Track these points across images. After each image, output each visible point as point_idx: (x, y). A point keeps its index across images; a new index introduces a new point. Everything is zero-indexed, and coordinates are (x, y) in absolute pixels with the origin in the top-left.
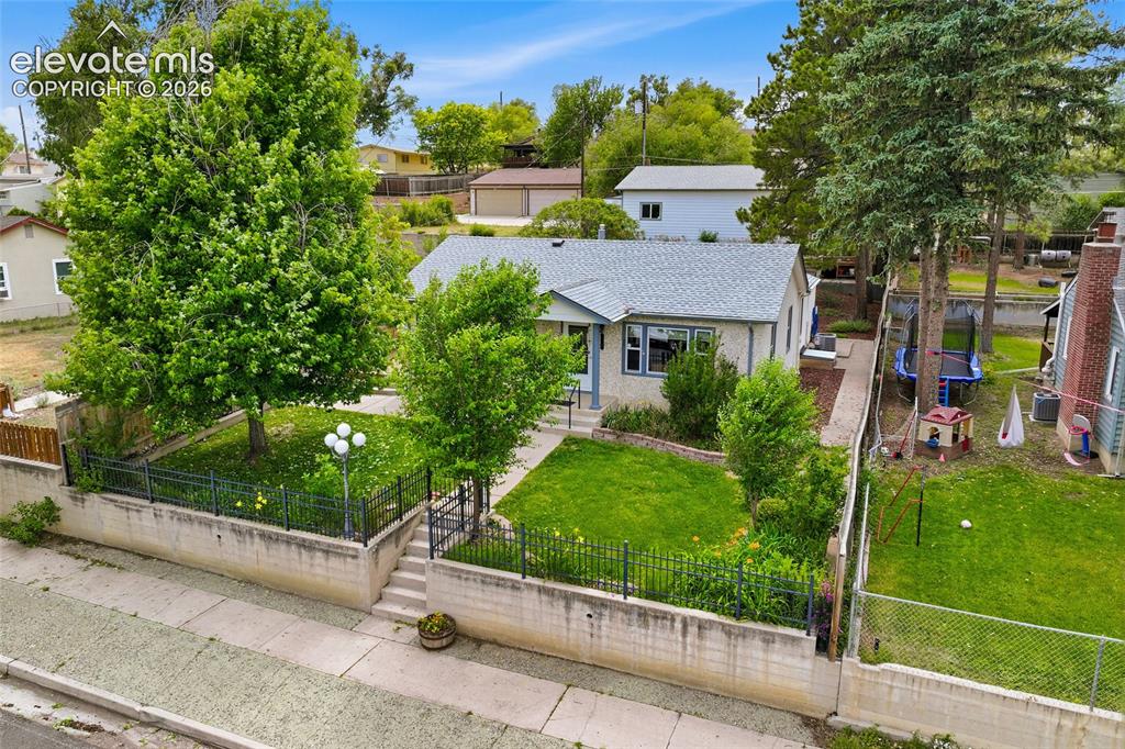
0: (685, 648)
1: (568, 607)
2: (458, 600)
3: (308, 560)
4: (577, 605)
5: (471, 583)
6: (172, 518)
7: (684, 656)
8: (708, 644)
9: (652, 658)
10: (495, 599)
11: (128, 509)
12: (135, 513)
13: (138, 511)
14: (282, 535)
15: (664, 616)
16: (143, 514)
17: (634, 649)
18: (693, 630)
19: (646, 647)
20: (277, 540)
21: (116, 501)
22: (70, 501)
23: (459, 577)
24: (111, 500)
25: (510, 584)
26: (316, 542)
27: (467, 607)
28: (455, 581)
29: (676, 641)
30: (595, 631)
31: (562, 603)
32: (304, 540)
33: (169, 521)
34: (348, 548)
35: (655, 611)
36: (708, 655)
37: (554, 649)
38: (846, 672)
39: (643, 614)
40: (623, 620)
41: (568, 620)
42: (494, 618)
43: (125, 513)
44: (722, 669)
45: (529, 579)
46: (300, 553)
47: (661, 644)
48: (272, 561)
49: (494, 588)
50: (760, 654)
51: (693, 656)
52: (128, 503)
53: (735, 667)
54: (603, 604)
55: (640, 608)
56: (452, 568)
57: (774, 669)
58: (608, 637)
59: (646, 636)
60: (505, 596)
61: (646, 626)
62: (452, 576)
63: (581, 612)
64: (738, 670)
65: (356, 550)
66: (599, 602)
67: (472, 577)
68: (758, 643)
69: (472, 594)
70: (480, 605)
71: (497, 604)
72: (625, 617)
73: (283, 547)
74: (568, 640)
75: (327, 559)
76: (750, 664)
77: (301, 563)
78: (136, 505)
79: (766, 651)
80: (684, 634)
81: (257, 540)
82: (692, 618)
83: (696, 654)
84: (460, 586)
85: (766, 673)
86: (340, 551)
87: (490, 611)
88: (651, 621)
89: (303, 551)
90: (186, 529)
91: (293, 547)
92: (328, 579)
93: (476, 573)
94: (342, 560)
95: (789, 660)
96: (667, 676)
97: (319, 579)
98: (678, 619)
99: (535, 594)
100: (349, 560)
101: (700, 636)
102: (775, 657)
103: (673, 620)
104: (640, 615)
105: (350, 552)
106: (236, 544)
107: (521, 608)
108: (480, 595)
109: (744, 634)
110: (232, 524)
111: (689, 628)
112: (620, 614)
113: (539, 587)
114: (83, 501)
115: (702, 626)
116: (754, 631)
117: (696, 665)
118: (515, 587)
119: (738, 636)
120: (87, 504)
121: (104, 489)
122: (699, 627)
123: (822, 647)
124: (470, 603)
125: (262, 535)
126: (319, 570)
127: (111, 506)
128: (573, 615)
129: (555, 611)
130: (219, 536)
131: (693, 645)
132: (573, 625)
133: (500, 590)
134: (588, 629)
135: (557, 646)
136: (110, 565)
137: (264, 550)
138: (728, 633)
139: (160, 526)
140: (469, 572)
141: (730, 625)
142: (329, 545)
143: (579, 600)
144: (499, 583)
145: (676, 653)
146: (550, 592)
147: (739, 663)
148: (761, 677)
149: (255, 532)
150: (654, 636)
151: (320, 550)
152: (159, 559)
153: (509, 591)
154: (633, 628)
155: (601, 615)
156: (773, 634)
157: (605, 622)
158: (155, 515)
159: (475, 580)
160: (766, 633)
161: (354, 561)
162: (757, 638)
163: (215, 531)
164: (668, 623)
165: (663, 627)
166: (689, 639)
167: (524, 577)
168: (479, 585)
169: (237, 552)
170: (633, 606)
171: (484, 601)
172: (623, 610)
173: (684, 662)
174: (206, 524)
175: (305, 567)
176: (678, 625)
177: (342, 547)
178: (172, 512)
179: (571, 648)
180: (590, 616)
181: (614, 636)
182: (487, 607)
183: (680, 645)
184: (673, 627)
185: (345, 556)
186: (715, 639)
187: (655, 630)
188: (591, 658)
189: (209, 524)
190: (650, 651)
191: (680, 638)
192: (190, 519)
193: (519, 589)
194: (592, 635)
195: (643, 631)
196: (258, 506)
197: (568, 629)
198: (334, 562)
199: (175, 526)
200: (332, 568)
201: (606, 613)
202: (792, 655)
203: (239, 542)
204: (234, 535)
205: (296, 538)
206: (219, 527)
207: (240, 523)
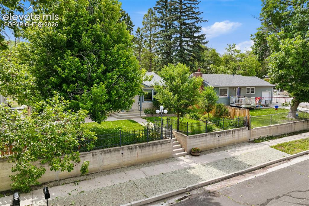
2: (195, 144)
3: (156, 149)
5: (198, 138)
6: (101, 154)
8: (235, 134)
9: (228, 141)
14: (147, 144)
15: (230, 131)
16: (87, 157)
17: (225, 141)
19: (227, 139)
20: (145, 146)
25: (205, 135)
26: (159, 142)
27: (196, 145)
28: (194, 139)
29: (231, 136)
31: (214, 136)
32: (155, 143)
34: (168, 140)
36: (235, 136)
37: (212, 147)
38: (251, 131)
39: (227, 132)
41: (215, 139)
44: (237, 138)
45: (207, 133)
46: (153, 148)
47: (229, 137)
48: (142, 154)
50: (242, 133)
51: (233, 138)
53: (239, 137)
55: (226, 131)
56: (193, 136)
57: (243, 135)
60: (203, 139)
61: (227, 134)
62: (193, 138)
63: (217, 135)
65: (170, 140)
67: (197, 137)
68: (242, 131)
69: (197, 141)
70: (199, 143)
71: (202, 141)
73: (147, 148)
74: (215, 144)
75: (162, 146)
77: (153, 151)
78: (82, 154)
81: (138, 149)
86: (165, 142)
87: (201, 144)
89: (154, 147)
90: (108, 155)
91: (151, 146)
92: (161, 152)
98: (232, 131)
99: (209, 136)
100: (168, 144)
105: (168, 142)
107: (207, 140)
108: (199, 141)
109: (240, 130)
110: (129, 147)
112: (223, 134)
113: (210, 134)
115: (235, 131)
123: (249, 129)
125: (140, 147)
128: (216, 137)
129: (213, 138)
134: (218, 140)
135: (213, 146)
137: (140, 151)
138: (238, 131)
139: (95, 159)
141: (238, 129)
142: (163, 142)
144: (203, 136)
145: (231, 138)
146: (212, 134)
148: (242, 137)
149: (137, 146)
151: (159, 144)
152: (92, 174)
153: (205, 137)
154: (225, 136)
156: (243, 128)
157: (221, 137)
158: (93, 155)
159: (198, 137)
161: (170, 144)
163: (121, 152)
165: (230, 134)
166: (233, 135)
168: (199, 138)
169: (129, 156)
170: (225, 131)
171: (200, 142)
173: (232, 140)
174: (117, 151)
177: (166, 141)
178: (102, 151)
179: (215, 146)
180: (218, 137)
181: (222, 139)
185: (167, 143)
188: (218, 146)
189: (119, 150)
192: (110, 151)
195: (227, 136)
197: (215, 141)
198: (164, 146)
199: (103, 155)
200: (163, 148)
201: (221, 134)
202: (245, 131)
203: (130, 152)
204: (129, 151)
205: (152, 143)
206: (123, 150)
207: (132, 145)
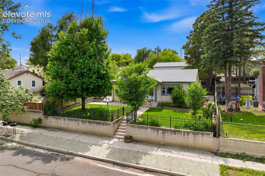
0: (184, 138)
1: (158, 132)
2: (133, 132)
4: (160, 131)
5: (136, 128)
6: (68, 120)
7: (184, 140)
8: (189, 137)
9: (177, 141)
10: (141, 131)
11: (58, 119)
12: (59, 120)
13: (60, 119)
15: (180, 131)
16: (61, 120)
17: (173, 140)
18: (186, 134)
19: (175, 139)
20: (92, 122)
21: (55, 117)
22: (44, 118)
23: (133, 127)
24: (54, 117)
25: (145, 127)
26: (101, 122)
27: (135, 134)
28: (132, 128)
29: (182, 137)
30: (164, 137)
31: (156, 131)
32: (98, 122)
33: (67, 121)
34: (108, 123)
35: (177, 130)
36: (189, 139)
38: (220, 140)
40: (170, 133)
41: (158, 135)
42: (140, 136)
43: (56, 120)
44: (193, 142)
46: (97, 125)
47: (179, 138)
48: (90, 128)
49: (141, 129)
50: (201, 138)
51: (186, 140)
52: (58, 117)
53: (195, 142)
54: (166, 130)
55: (174, 130)
56: (132, 125)
57: (204, 141)
58: (167, 137)
59: (175, 136)
60: (143, 131)
61: (175, 134)
62: (131, 127)
63: (160, 132)
64: (196, 142)
65: (110, 123)
66: (165, 130)
67: (136, 127)
68: (200, 135)
69: (136, 131)
70: (138, 133)
71: (141, 132)
72: (171, 133)
73: (93, 124)
74: (158, 139)
75: (103, 126)
76: (199, 141)
77: (97, 127)
79: (202, 137)
80: (184, 135)
81: (87, 123)
82: (186, 131)
83: (187, 139)
84: (134, 129)
85: (203, 142)
87: (140, 134)
88: (176, 133)
89: (98, 124)
90: (71, 122)
91: (95, 124)
92: (103, 130)
93: (137, 126)
94: (107, 126)
95: (208, 139)
96: (180, 145)
97: (101, 131)
98: (183, 132)
99: (150, 129)
100: (108, 125)
101: (188, 135)
102: (204, 138)
103: (181, 132)
104: (174, 132)
105: (109, 124)
106: (82, 124)
107: (147, 133)
109: (197, 134)
110: (82, 120)
111: (185, 134)
112: (170, 132)
113: (151, 128)
114: (47, 118)
115: (188, 133)
116: (199, 133)
117: (187, 142)
118: (146, 128)
119: (196, 134)
120: (48, 118)
121: (52, 115)
122: (187, 133)
123: (215, 136)
124: (136, 133)
125: (89, 122)
126: (101, 129)
127: (54, 119)
128: (159, 133)
129: (155, 133)
130: (78, 123)
131: (186, 138)
132: (159, 136)
133: (143, 129)
134: (162, 136)
135: (155, 141)
136: (53, 131)
137: (89, 125)
138: (194, 134)
139: (65, 122)
140: (135, 126)
141: (194, 132)
142: (104, 123)
143: (160, 130)
144: (142, 128)
145: (182, 140)
146: (154, 129)
147: (196, 141)
148: (201, 143)
149: (87, 121)
150: (177, 136)
151: (101, 124)
152: (64, 130)
153: (144, 129)
154: (172, 135)
155: (165, 132)
156: (204, 133)
157: (166, 134)
158: (64, 120)
159: (137, 127)
160: (202, 133)
161: (109, 126)
162: (200, 134)
163: (78, 122)
164: (180, 133)
165: (179, 134)
166: (185, 136)
167: (148, 126)
168: (138, 129)
169: (82, 126)
170: (172, 130)
171: (138, 132)
172: (170, 131)
173: (184, 142)
175: (98, 128)
176: (183, 133)
177: (107, 123)
178: (68, 119)
179: (159, 141)
180: (163, 133)
181: (168, 137)
182: (139, 133)
183: (183, 138)
184: (181, 134)
185: (107, 125)
186: (191, 136)
187: (177, 135)
188: (163, 143)
189: (76, 121)
190: (176, 140)
191: (183, 136)
192: (72, 120)
193: (147, 128)
194: (163, 137)
195: (175, 135)
196: (88, 115)
197: (158, 137)
198: (105, 126)
199: (68, 122)
200: (104, 128)
201: (166, 132)
202: (208, 138)
203: (83, 124)
204: (82, 122)
205: (96, 122)
206: (79, 121)
207: (84, 119)
